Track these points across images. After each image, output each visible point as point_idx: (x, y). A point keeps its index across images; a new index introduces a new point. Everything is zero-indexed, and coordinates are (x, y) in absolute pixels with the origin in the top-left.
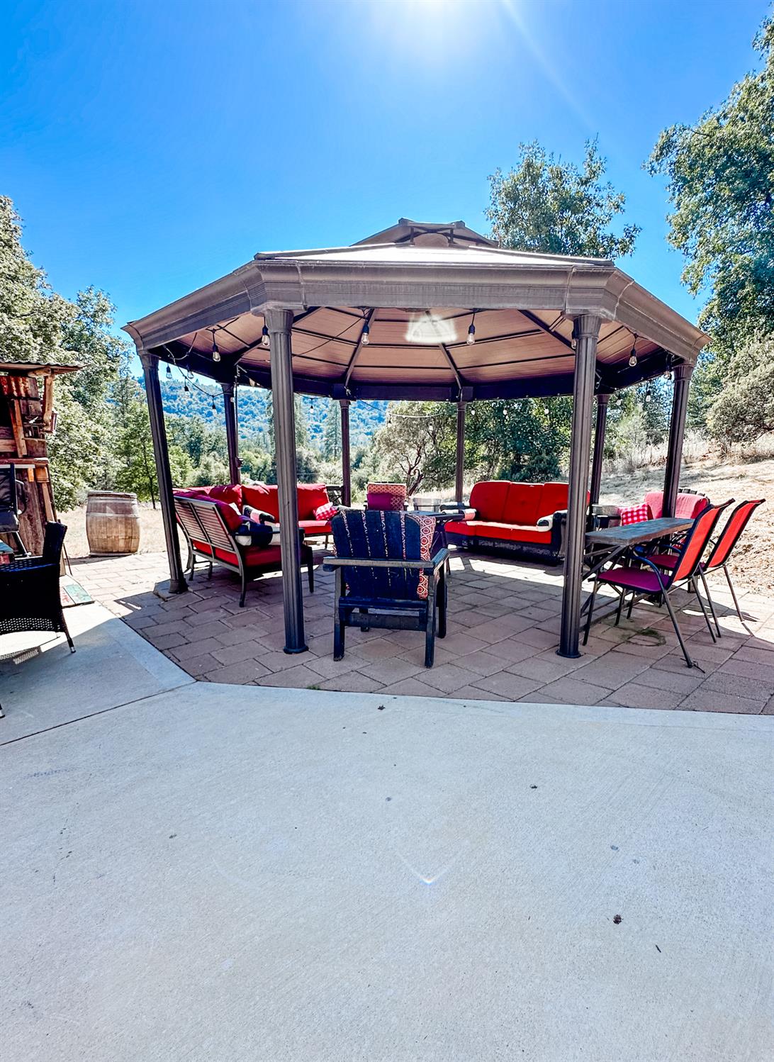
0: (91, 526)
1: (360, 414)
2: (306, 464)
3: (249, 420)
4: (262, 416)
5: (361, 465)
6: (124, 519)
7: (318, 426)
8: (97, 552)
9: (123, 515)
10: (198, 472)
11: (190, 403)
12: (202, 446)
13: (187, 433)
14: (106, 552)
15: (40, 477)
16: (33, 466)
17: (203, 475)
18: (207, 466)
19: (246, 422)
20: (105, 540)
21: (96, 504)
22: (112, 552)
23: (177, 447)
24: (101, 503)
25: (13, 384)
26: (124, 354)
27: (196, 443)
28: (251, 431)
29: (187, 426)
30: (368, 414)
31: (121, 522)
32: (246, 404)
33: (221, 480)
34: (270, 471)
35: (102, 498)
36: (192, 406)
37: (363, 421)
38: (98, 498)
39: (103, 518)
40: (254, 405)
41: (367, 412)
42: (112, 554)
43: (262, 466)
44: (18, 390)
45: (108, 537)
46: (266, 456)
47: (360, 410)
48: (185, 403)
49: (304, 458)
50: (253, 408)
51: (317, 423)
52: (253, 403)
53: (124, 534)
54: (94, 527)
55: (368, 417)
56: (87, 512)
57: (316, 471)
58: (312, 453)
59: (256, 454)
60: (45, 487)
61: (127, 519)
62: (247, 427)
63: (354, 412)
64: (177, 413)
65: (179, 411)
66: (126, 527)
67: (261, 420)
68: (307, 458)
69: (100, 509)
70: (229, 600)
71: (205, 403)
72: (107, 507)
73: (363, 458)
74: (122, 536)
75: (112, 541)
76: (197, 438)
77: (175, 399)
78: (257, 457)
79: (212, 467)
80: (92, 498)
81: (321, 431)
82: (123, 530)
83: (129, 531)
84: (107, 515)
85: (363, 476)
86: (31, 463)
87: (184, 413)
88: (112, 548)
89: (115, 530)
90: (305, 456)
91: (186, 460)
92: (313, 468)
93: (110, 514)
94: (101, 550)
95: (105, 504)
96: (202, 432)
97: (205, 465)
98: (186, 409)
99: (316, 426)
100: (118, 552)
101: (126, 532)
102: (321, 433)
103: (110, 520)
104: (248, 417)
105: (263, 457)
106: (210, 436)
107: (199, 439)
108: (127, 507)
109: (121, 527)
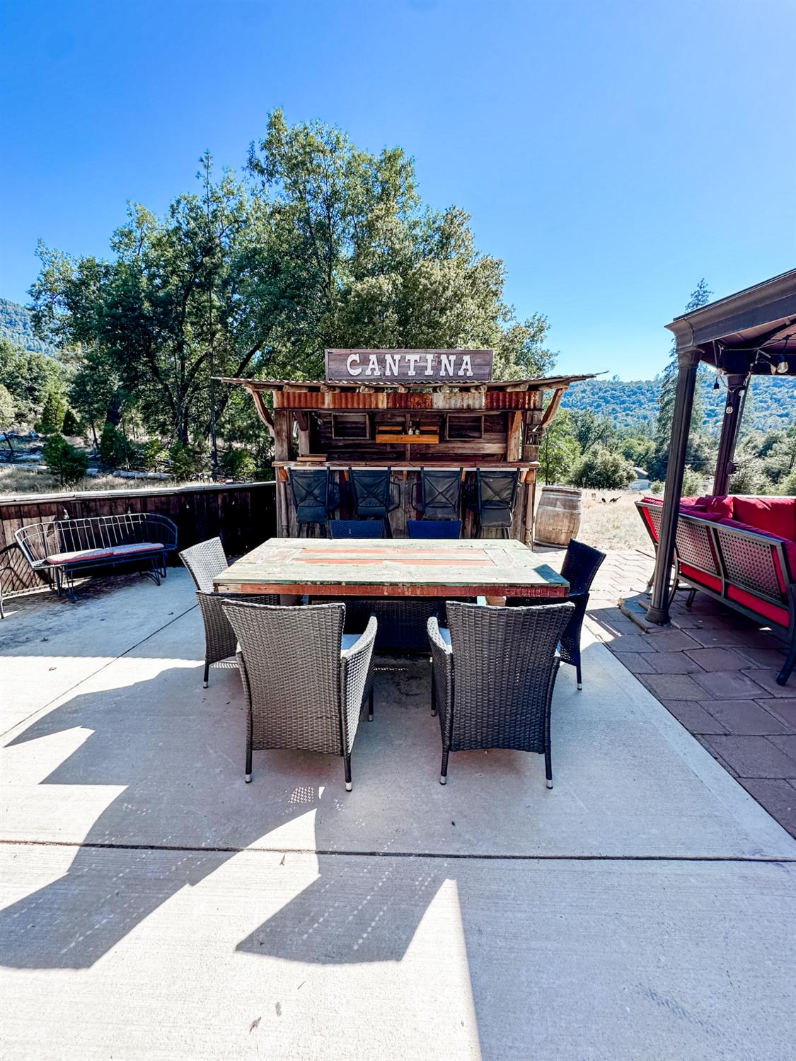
0: (541, 517)
1: (775, 394)
2: (696, 451)
3: (635, 409)
4: (649, 404)
5: (770, 452)
6: (569, 515)
7: (713, 411)
8: (541, 541)
9: (570, 511)
10: (585, 458)
11: (583, 397)
12: (590, 435)
13: (579, 424)
14: (549, 543)
15: (529, 479)
16: (527, 469)
17: (589, 461)
18: (595, 454)
19: (631, 411)
20: (550, 532)
21: (549, 498)
22: (554, 543)
23: (570, 437)
24: (553, 498)
25: (527, 398)
26: (549, 363)
27: (585, 432)
28: (636, 419)
29: (580, 418)
30: (787, 392)
31: (567, 517)
32: (635, 393)
33: (605, 466)
34: (653, 458)
35: (555, 493)
36: (584, 400)
37: (778, 401)
38: (552, 493)
39: (553, 511)
40: (643, 394)
41: (786, 390)
42: (554, 546)
43: (644, 453)
44: (529, 403)
45: (553, 529)
46: (650, 443)
47: (776, 388)
48: (578, 398)
49: (695, 446)
50: (642, 397)
51: (712, 407)
52: (642, 392)
53: (567, 528)
54: (544, 519)
55: (786, 396)
56: (539, 504)
57: (707, 459)
58: (705, 440)
59: (639, 442)
60: (531, 487)
61: (572, 514)
62: (631, 416)
63: (766, 392)
64: (570, 407)
65: (573, 405)
66: (570, 522)
67: (647, 408)
68: (699, 446)
69: (552, 503)
70: (751, 665)
71: (596, 396)
72: (558, 502)
73: (775, 445)
74: (565, 529)
75: (556, 534)
76: (587, 428)
77: (571, 396)
78: (640, 445)
79: (600, 453)
80: (546, 492)
81: (716, 416)
82: (568, 524)
83: (572, 525)
84: (557, 509)
85: (774, 466)
86: (526, 467)
87: (576, 407)
88: (554, 539)
89: (560, 523)
90: (697, 443)
91: (576, 448)
92: (704, 455)
93: (559, 509)
94: (545, 540)
95: (557, 499)
96: (592, 423)
97: (593, 453)
98: (579, 403)
99: (710, 410)
100: (558, 544)
101: (569, 527)
102: (715, 418)
103: (558, 515)
104: (634, 406)
105: (646, 444)
106: (599, 426)
107: (589, 429)
108: (574, 504)
109: (566, 522)
